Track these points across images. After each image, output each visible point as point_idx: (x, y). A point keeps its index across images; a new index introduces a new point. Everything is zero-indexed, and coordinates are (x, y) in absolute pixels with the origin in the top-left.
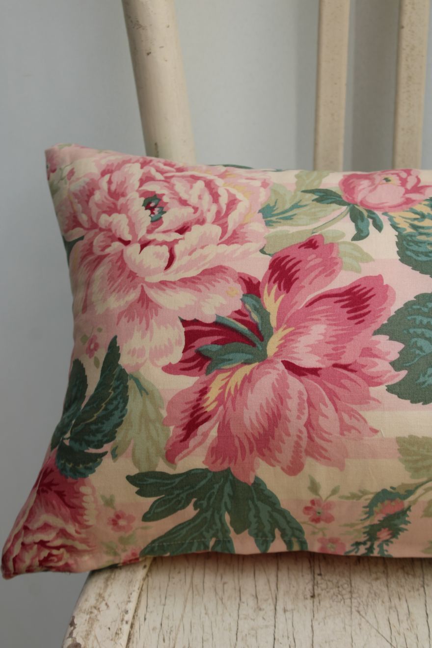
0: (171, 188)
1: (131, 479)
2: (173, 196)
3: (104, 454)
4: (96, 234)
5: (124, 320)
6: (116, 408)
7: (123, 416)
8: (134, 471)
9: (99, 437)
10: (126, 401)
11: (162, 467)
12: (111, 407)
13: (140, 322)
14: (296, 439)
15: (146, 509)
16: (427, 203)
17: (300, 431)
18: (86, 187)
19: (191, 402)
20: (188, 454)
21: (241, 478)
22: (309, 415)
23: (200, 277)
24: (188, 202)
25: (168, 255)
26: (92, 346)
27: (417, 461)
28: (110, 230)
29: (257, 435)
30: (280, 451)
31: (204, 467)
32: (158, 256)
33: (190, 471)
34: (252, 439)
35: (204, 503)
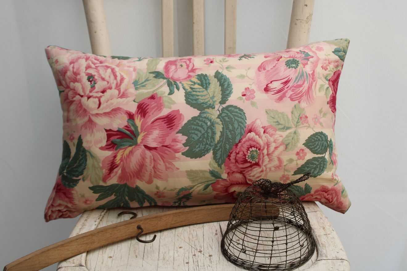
0: (98, 72)
1: (90, 188)
2: (99, 76)
3: (80, 179)
4: (69, 91)
5: (83, 129)
6: (83, 163)
7: (86, 166)
8: (91, 185)
9: (77, 173)
10: (86, 160)
11: (102, 183)
12: (81, 162)
13: (90, 130)
14: (150, 172)
15: (97, 197)
16: (196, 77)
17: (151, 170)
18: (63, 69)
19: (111, 161)
20: (111, 179)
21: (131, 186)
22: (154, 164)
23: (111, 112)
24: (105, 79)
25: (98, 102)
26: (72, 138)
27: (193, 178)
28: (74, 90)
29: (136, 172)
30: (144, 176)
31: (117, 183)
32: (95, 103)
33: (112, 185)
34: (134, 173)
35: (118, 194)
